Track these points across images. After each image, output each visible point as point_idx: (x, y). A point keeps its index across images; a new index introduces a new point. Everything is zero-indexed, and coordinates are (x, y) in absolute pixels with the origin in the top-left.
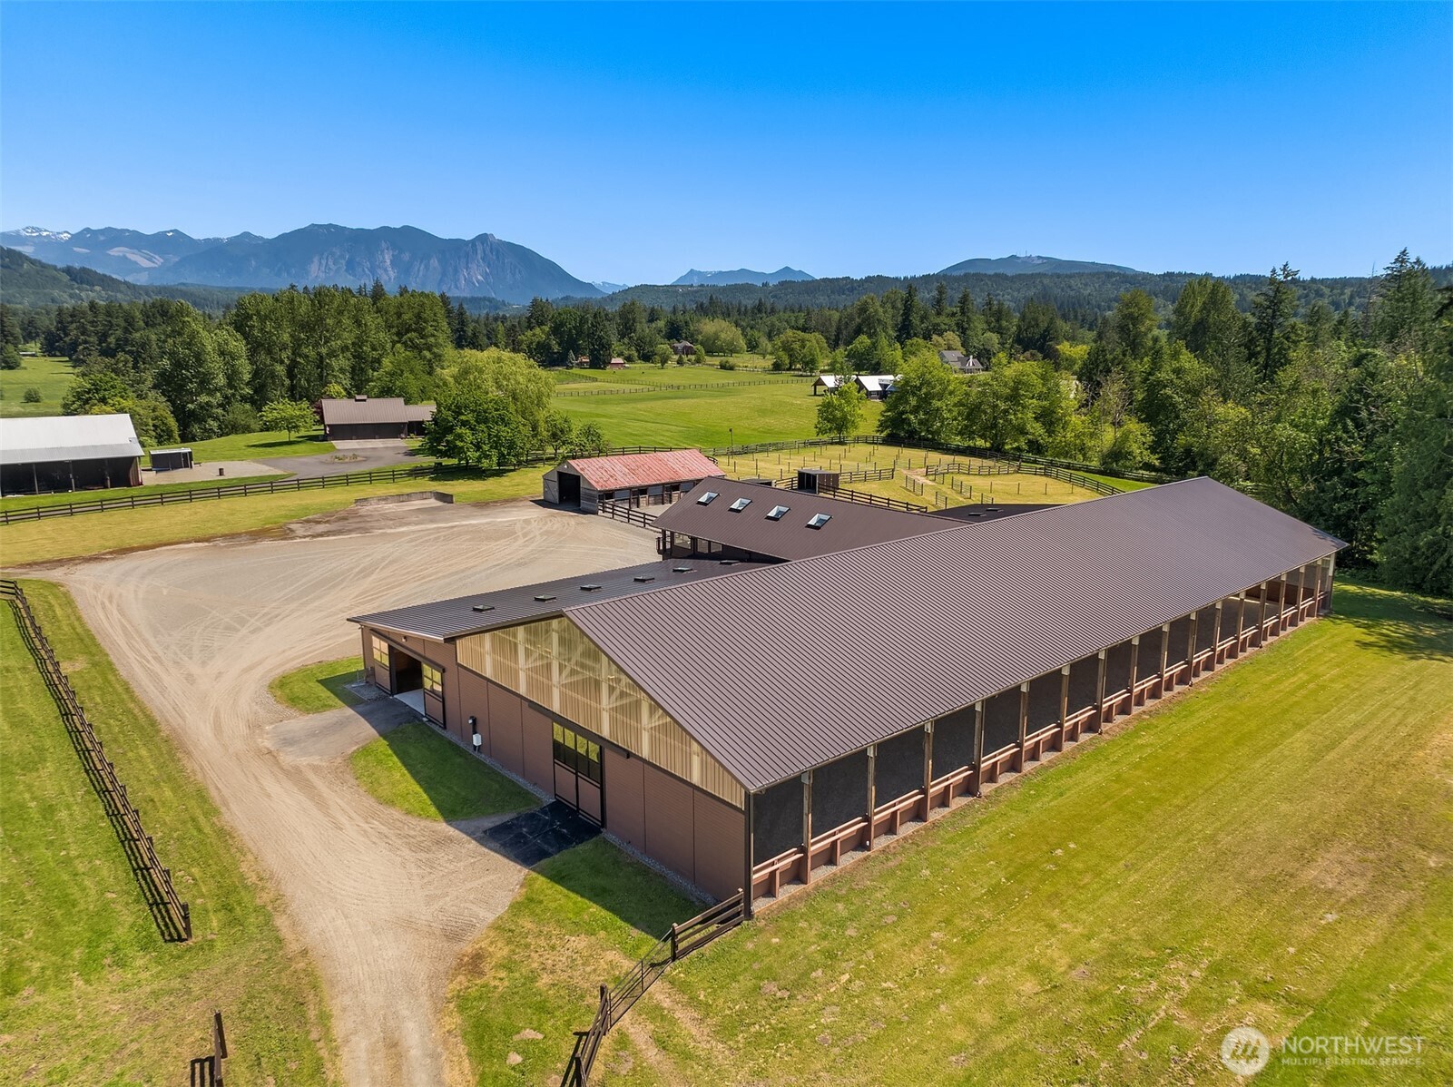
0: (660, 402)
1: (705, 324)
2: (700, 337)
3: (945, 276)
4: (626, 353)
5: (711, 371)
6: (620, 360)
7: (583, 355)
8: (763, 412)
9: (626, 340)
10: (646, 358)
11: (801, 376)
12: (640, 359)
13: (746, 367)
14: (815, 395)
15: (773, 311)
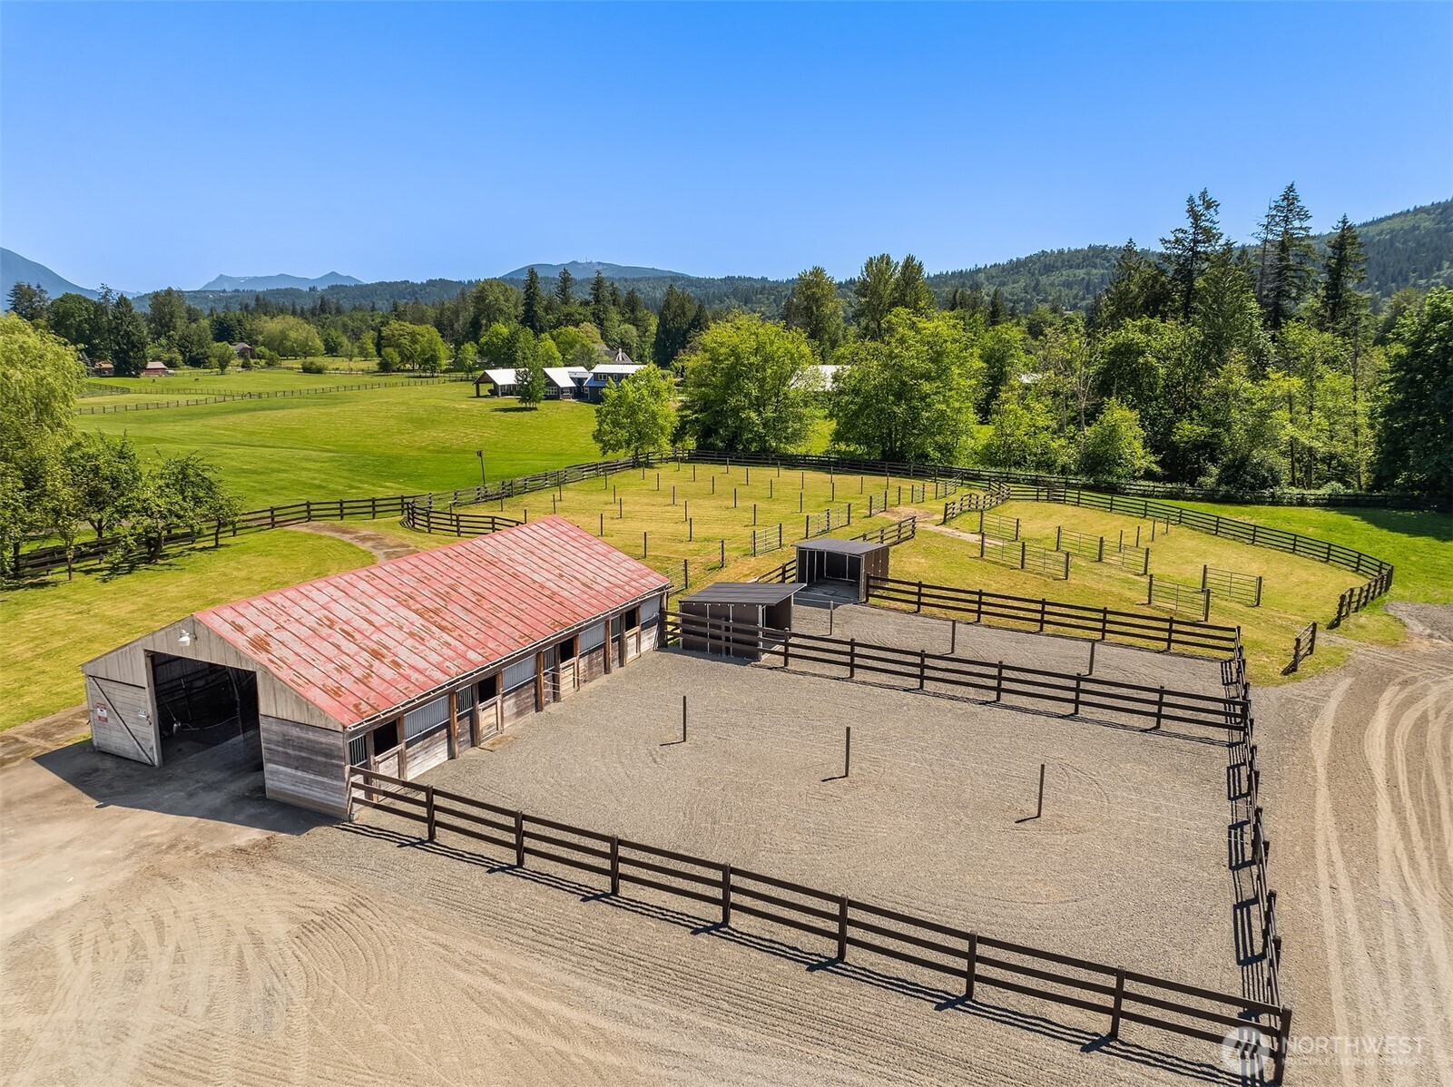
0: (244, 416)
1: (266, 322)
2: (260, 338)
3: (511, 279)
4: (166, 356)
5: (292, 376)
6: (159, 365)
7: (104, 359)
8: (419, 423)
9: (163, 341)
10: (196, 362)
11: (420, 377)
12: (186, 364)
13: (337, 369)
14: (478, 396)
15: (339, 311)
